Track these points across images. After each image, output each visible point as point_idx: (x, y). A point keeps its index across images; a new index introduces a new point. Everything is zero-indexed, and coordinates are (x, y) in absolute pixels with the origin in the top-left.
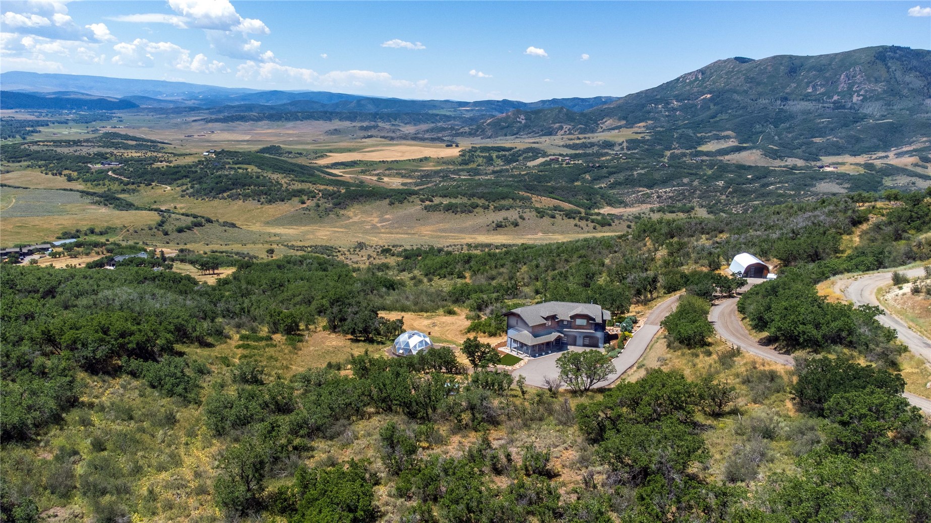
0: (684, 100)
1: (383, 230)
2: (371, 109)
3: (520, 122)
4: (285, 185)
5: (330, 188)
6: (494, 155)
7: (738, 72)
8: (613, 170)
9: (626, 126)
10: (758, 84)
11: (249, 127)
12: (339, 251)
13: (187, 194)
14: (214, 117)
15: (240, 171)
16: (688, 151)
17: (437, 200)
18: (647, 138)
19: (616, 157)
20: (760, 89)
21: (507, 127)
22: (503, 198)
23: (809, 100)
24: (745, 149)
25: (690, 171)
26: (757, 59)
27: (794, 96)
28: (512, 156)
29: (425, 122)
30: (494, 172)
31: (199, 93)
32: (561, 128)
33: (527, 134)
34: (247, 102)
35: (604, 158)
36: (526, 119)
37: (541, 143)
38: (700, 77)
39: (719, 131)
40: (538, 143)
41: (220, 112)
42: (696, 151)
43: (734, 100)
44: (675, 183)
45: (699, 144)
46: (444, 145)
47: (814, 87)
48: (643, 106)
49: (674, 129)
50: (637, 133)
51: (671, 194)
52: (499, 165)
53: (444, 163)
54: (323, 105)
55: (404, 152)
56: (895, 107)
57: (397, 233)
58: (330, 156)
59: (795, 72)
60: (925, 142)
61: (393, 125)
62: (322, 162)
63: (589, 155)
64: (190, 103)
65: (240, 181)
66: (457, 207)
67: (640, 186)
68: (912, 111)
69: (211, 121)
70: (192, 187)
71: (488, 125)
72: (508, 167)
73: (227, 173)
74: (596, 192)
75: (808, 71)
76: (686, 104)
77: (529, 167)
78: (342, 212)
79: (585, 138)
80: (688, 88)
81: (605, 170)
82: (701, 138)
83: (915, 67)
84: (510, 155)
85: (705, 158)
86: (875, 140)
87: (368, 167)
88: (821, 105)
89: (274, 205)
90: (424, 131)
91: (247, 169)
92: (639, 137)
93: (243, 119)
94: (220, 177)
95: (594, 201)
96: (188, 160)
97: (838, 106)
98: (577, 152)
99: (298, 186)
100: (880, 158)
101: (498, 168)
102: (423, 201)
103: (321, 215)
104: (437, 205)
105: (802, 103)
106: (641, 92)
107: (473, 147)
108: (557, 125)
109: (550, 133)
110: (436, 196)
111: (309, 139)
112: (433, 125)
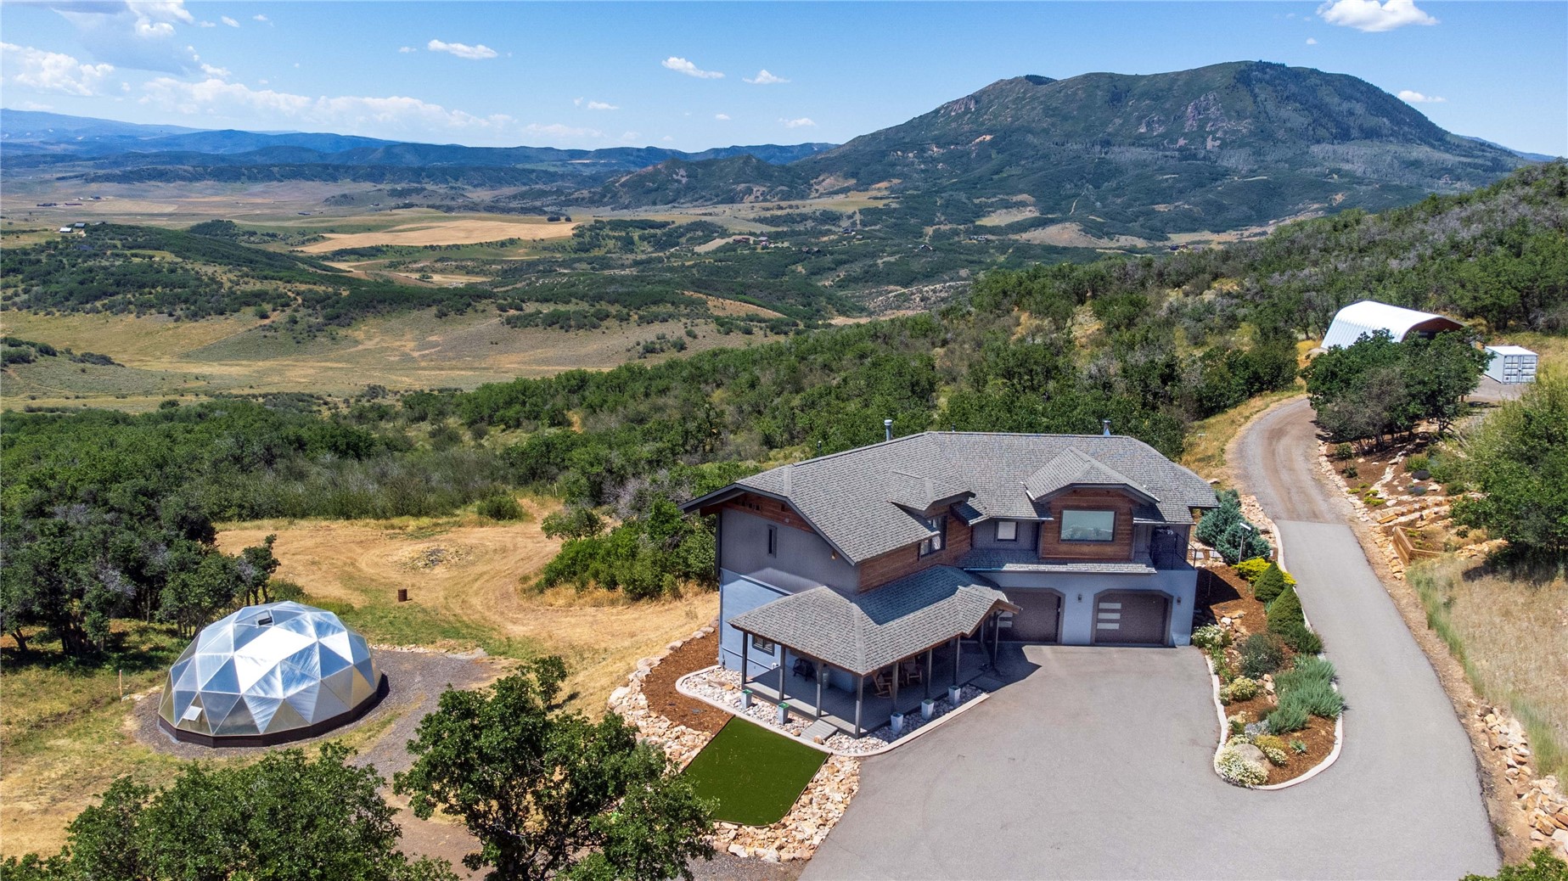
0: (950, 144)
1: (423, 364)
2: (412, 160)
3: (679, 181)
4: (227, 285)
5: (321, 289)
6: (636, 235)
7: (1033, 99)
8: (844, 257)
9: (857, 188)
10: (1065, 118)
11: (176, 192)
12: (326, 403)
13: (14, 304)
14: (101, 172)
15: (137, 260)
16: (962, 227)
17: (530, 308)
18: (894, 206)
19: (846, 236)
20: (1068, 126)
21: (656, 190)
22: (655, 303)
23: (1143, 145)
24: (1053, 222)
25: (970, 258)
26: (1059, 78)
27: (1119, 138)
28: (668, 237)
29: (509, 184)
30: (636, 263)
31: (76, 132)
32: (749, 191)
33: (691, 202)
34: (177, 149)
35: (826, 239)
36: (688, 176)
37: (716, 215)
38: (972, 107)
39: (1008, 194)
40: (711, 214)
41: (116, 164)
42: (975, 227)
43: (1028, 145)
44: (946, 278)
45: (978, 216)
46: (545, 218)
47: (1148, 125)
48: (884, 154)
49: (936, 192)
50: (876, 198)
51: (943, 295)
52: (645, 251)
53: (545, 249)
54: (322, 156)
55: (470, 231)
56: (1268, 158)
57: (451, 369)
58: (330, 239)
59: (1119, 100)
60: (1317, 210)
61: (452, 188)
62: (313, 249)
63: (799, 233)
64: (58, 149)
65: (133, 278)
66: (569, 319)
67: (889, 283)
68: (1294, 163)
69: (96, 179)
70: (26, 291)
71: (623, 185)
72: (661, 254)
73: (107, 264)
74: (820, 292)
75: (1138, 100)
76: (951, 152)
77: (699, 255)
78: (342, 332)
79: (791, 207)
80: (954, 125)
81: (829, 258)
82: (980, 206)
83: (1293, 94)
84: (664, 234)
85: (990, 237)
86: (1245, 208)
87: (404, 256)
88: (1160, 153)
89: (203, 323)
90: (509, 198)
91: (151, 257)
92: (880, 204)
93: (161, 176)
94: (90, 270)
95: (815, 307)
96: (26, 241)
97: (1186, 155)
98: (780, 229)
99: (255, 286)
100: (1256, 235)
101: (644, 257)
102: (502, 309)
103: (300, 338)
104: (531, 315)
105: (1133, 149)
106: (879, 133)
107: (596, 222)
108: (742, 186)
109: (731, 199)
110: (529, 300)
111: (292, 212)
112: (524, 188)
